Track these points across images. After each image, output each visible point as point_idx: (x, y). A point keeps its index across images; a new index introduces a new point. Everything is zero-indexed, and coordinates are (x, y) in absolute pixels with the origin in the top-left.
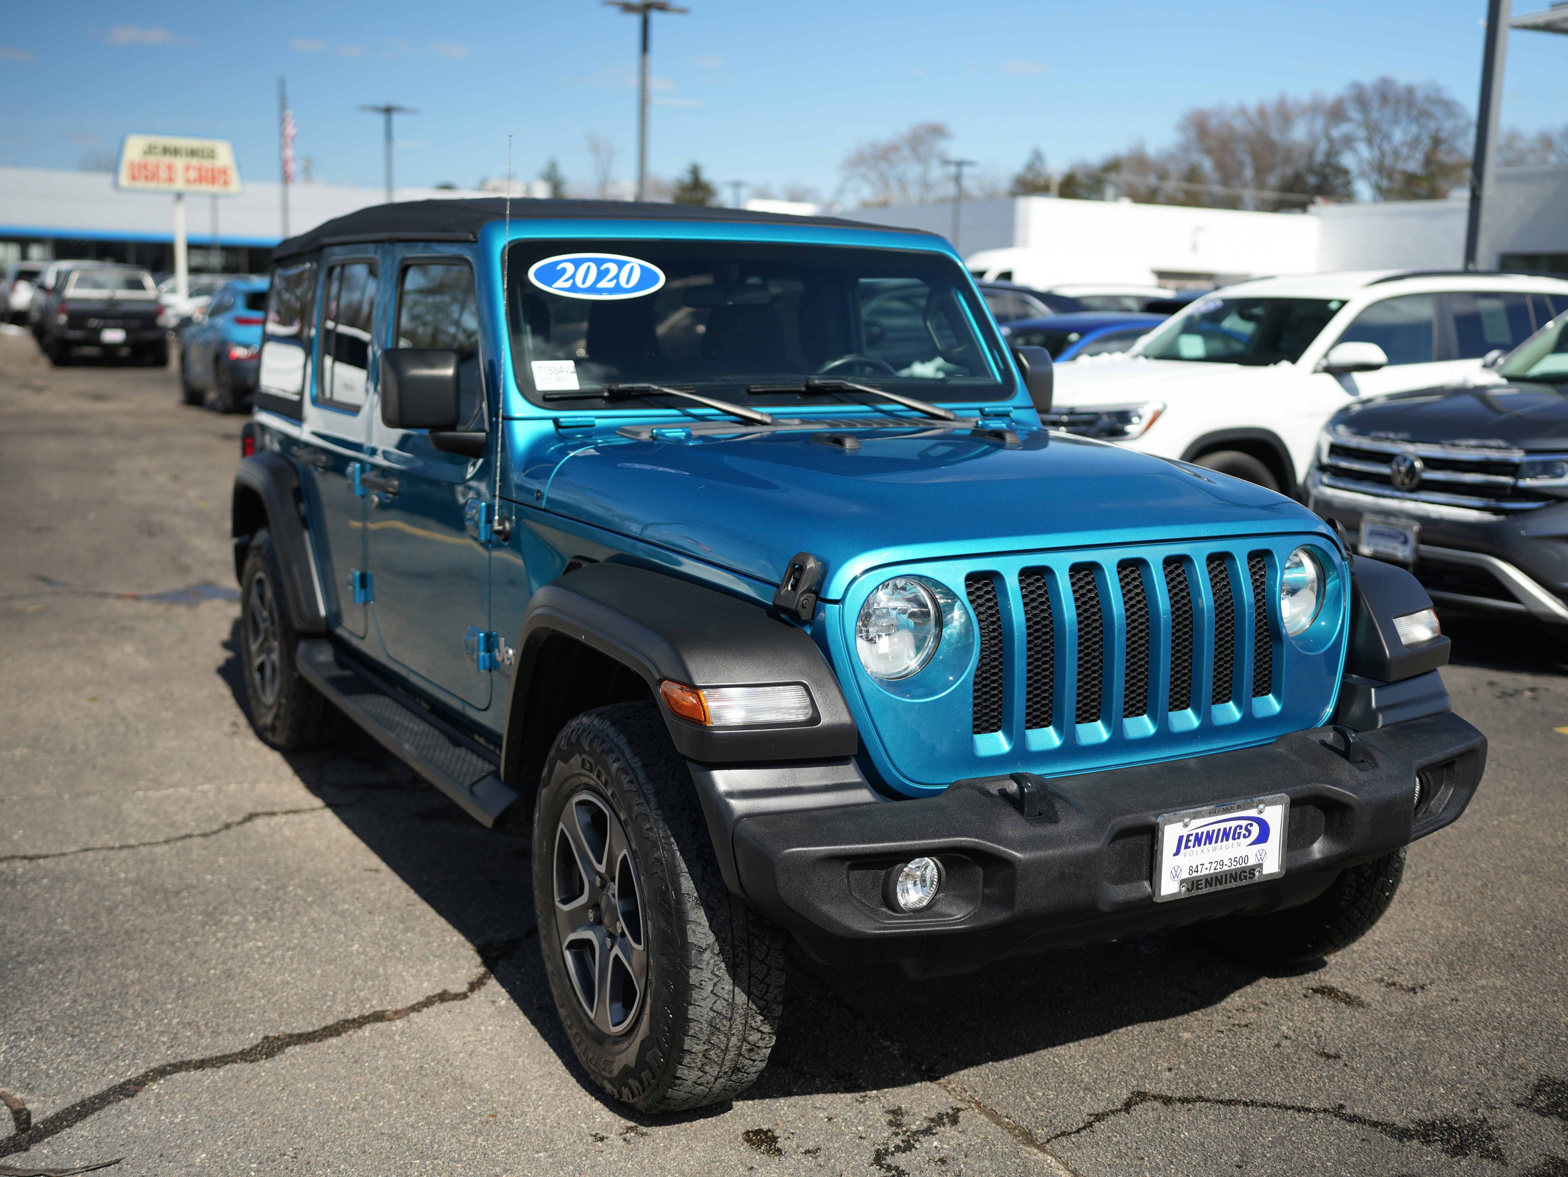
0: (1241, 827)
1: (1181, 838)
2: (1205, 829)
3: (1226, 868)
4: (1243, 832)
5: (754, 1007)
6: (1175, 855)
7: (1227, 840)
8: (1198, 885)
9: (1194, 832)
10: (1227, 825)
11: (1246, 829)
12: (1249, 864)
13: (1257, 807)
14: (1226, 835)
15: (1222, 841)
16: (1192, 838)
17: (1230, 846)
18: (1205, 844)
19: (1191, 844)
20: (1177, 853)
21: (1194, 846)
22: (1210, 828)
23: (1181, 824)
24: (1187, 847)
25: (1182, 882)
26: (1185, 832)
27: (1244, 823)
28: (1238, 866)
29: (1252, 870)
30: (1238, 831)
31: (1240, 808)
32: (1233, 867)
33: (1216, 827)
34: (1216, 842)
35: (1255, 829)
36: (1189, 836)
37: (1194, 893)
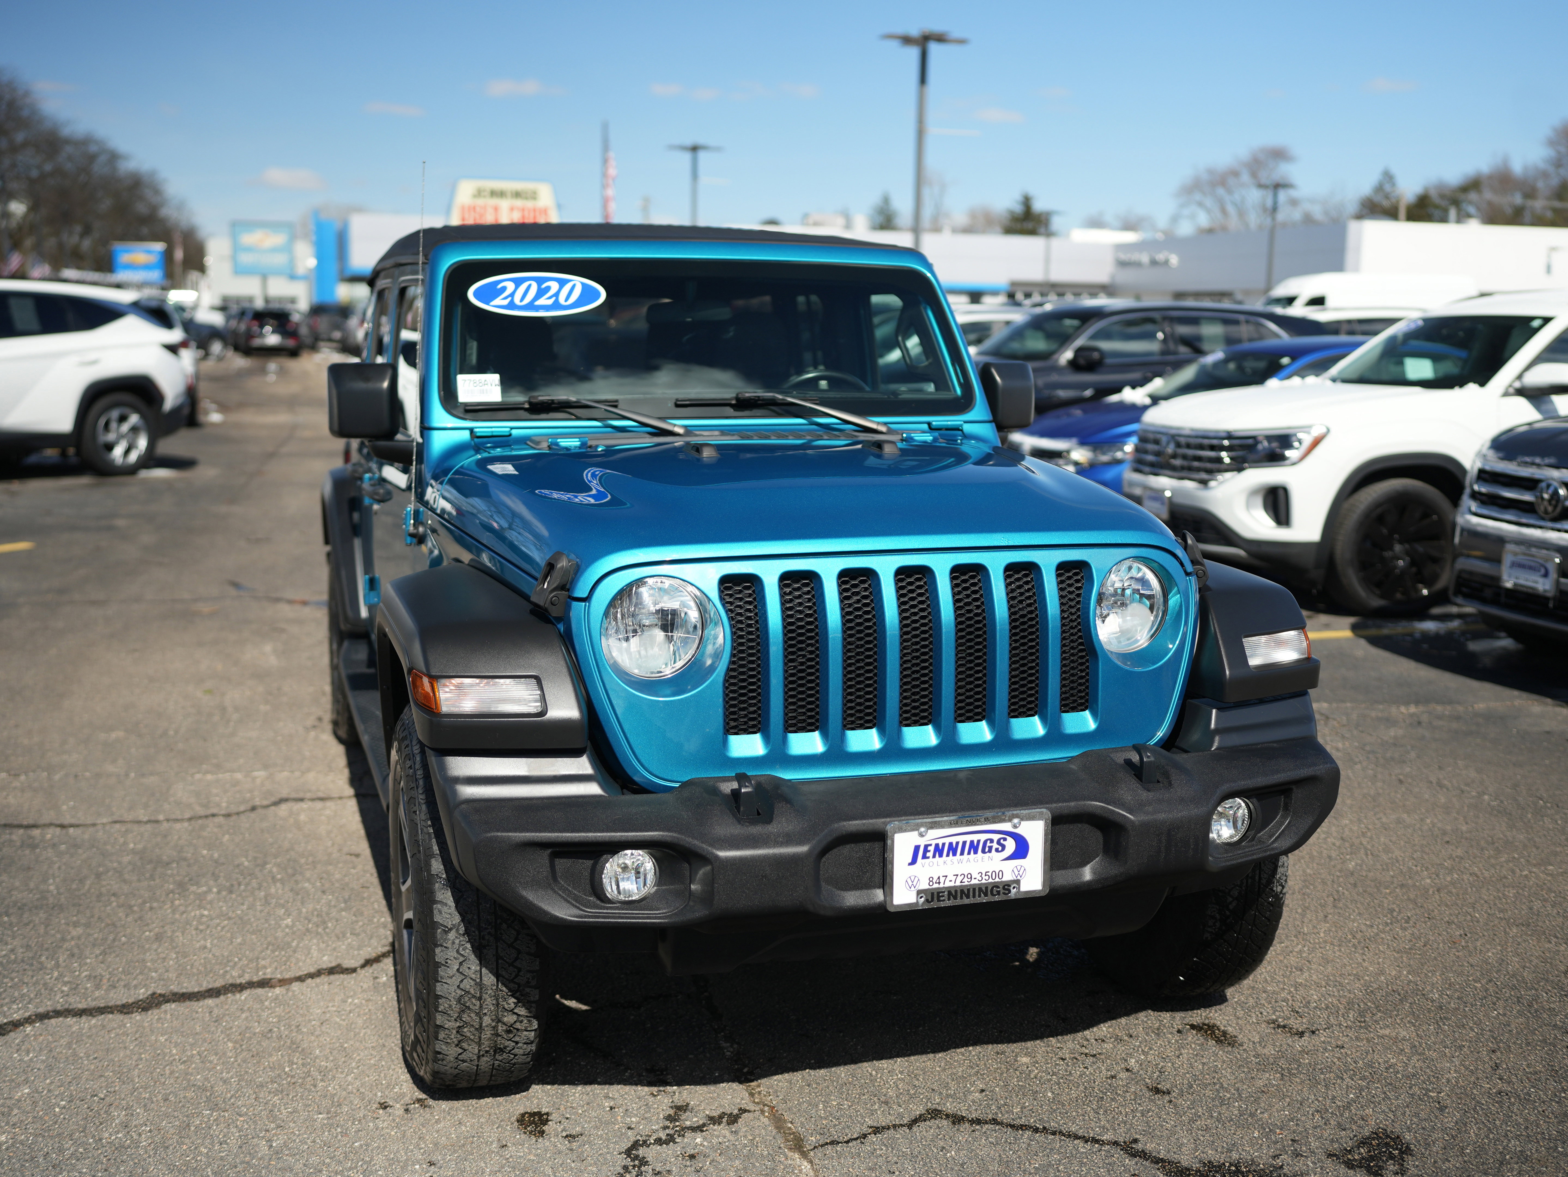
0: (992, 841)
1: (917, 848)
2: (947, 841)
3: (974, 882)
4: (995, 845)
5: (504, 989)
6: (910, 864)
7: (976, 852)
8: (939, 897)
9: (934, 843)
10: (975, 838)
11: (999, 842)
12: (1003, 879)
13: (1010, 820)
14: (974, 848)
15: (969, 853)
16: (932, 848)
17: (980, 860)
18: (948, 855)
19: (930, 854)
20: (914, 861)
21: (934, 856)
22: (954, 840)
23: (916, 833)
24: (924, 857)
25: (919, 892)
26: (922, 842)
27: (996, 837)
28: (991, 880)
29: (1007, 886)
30: (988, 844)
31: (987, 821)
32: (984, 881)
33: (961, 839)
34: (962, 853)
35: (1011, 845)
36: (926, 846)
37: (935, 905)
